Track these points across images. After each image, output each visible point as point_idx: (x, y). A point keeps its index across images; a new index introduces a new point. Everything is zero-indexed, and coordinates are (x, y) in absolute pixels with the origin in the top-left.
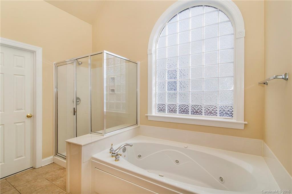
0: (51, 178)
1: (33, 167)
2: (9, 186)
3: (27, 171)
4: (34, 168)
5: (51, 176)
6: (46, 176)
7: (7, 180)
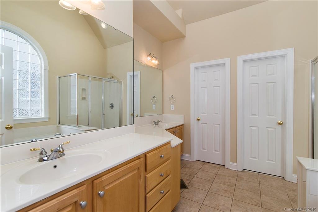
0: (293, 198)
1: (283, 177)
2: (257, 180)
3: (277, 178)
4: (284, 179)
5: (295, 196)
6: (290, 193)
7: (260, 175)
